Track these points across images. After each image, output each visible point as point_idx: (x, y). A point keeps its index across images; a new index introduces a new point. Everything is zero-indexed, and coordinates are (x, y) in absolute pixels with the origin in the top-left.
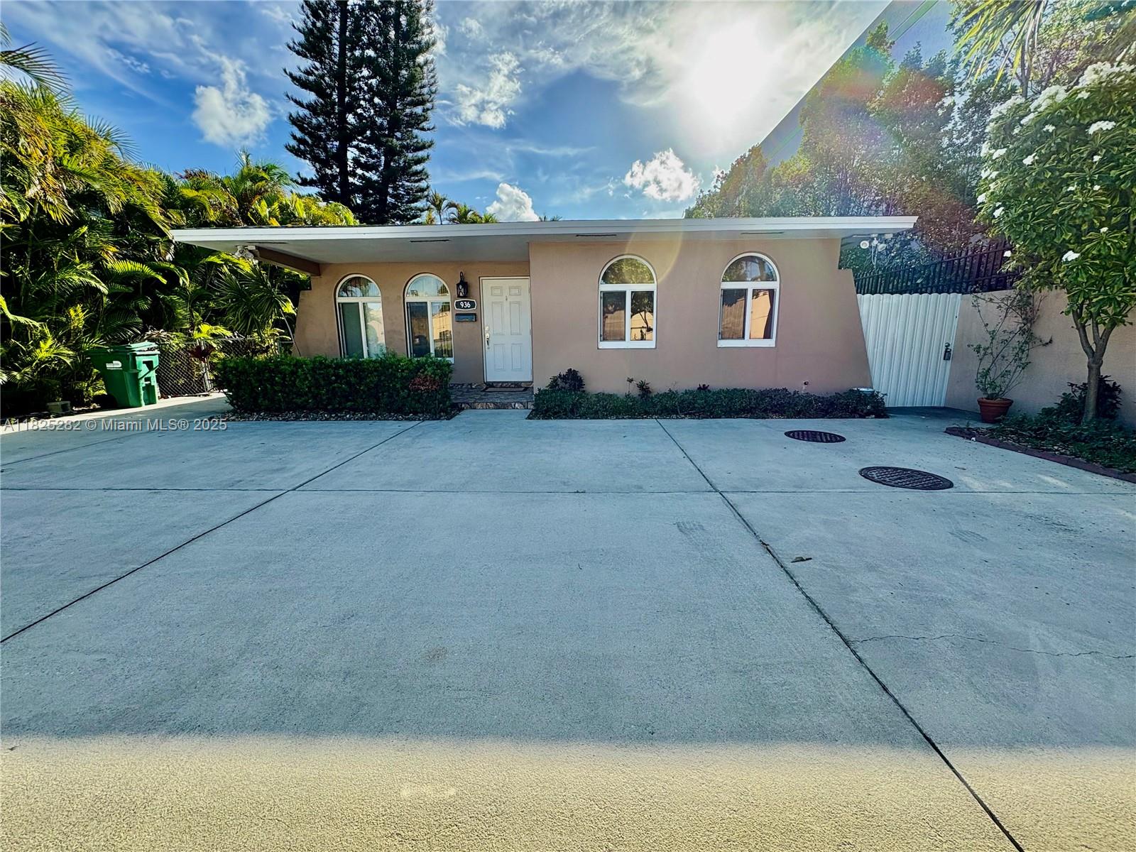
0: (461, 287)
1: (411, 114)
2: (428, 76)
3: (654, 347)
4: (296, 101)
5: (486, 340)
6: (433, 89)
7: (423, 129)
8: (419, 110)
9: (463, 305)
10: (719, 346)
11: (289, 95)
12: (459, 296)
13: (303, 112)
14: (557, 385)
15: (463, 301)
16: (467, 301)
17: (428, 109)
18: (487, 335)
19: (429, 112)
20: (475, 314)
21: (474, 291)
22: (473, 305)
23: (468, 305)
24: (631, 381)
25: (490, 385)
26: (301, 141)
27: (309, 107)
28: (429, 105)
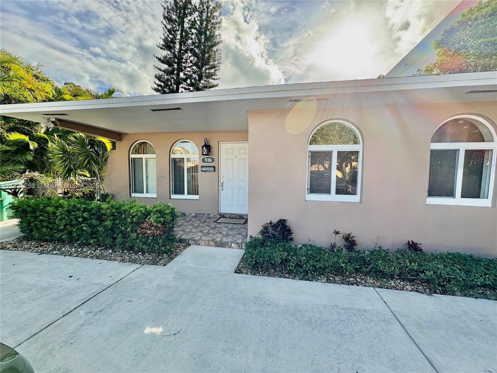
0: (204, 148)
1: (209, 73)
2: (217, 56)
3: (359, 201)
4: (158, 68)
5: (221, 184)
6: (220, 61)
7: (214, 79)
8: (212, 71)
9: (206, 160)
10: (427, 204)
11: (155, 66)
12: (203, 155)
13: (161, 73)
14: (268, 232)
15: (207, 158)
16: (209, 158)
17: (217, 70)
18: (222, 181)
19: (217, 71)
20: (214, 167)
21: (214, 151)
22: (213, 160)
23: (210, 160)
24: (337, 233)
25: (223, 216)
26: (158, 85)
27: (164, 71)
28: (217, 68)
